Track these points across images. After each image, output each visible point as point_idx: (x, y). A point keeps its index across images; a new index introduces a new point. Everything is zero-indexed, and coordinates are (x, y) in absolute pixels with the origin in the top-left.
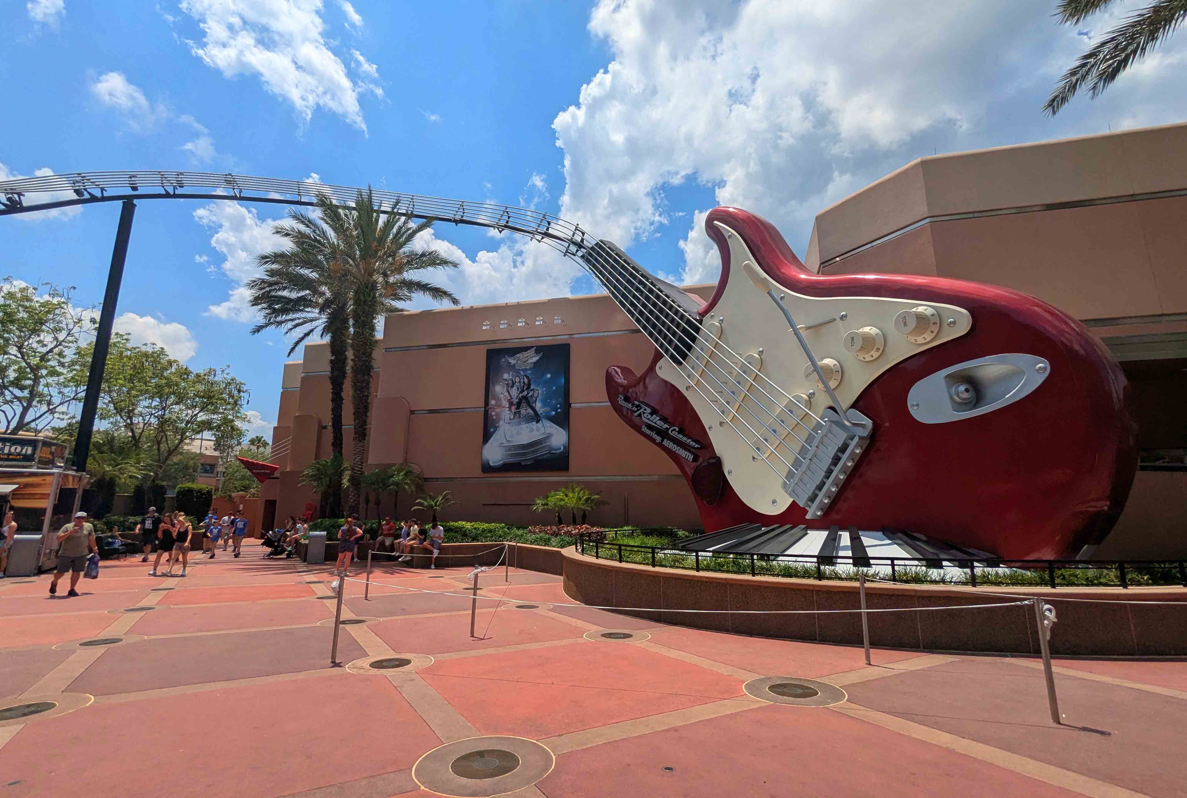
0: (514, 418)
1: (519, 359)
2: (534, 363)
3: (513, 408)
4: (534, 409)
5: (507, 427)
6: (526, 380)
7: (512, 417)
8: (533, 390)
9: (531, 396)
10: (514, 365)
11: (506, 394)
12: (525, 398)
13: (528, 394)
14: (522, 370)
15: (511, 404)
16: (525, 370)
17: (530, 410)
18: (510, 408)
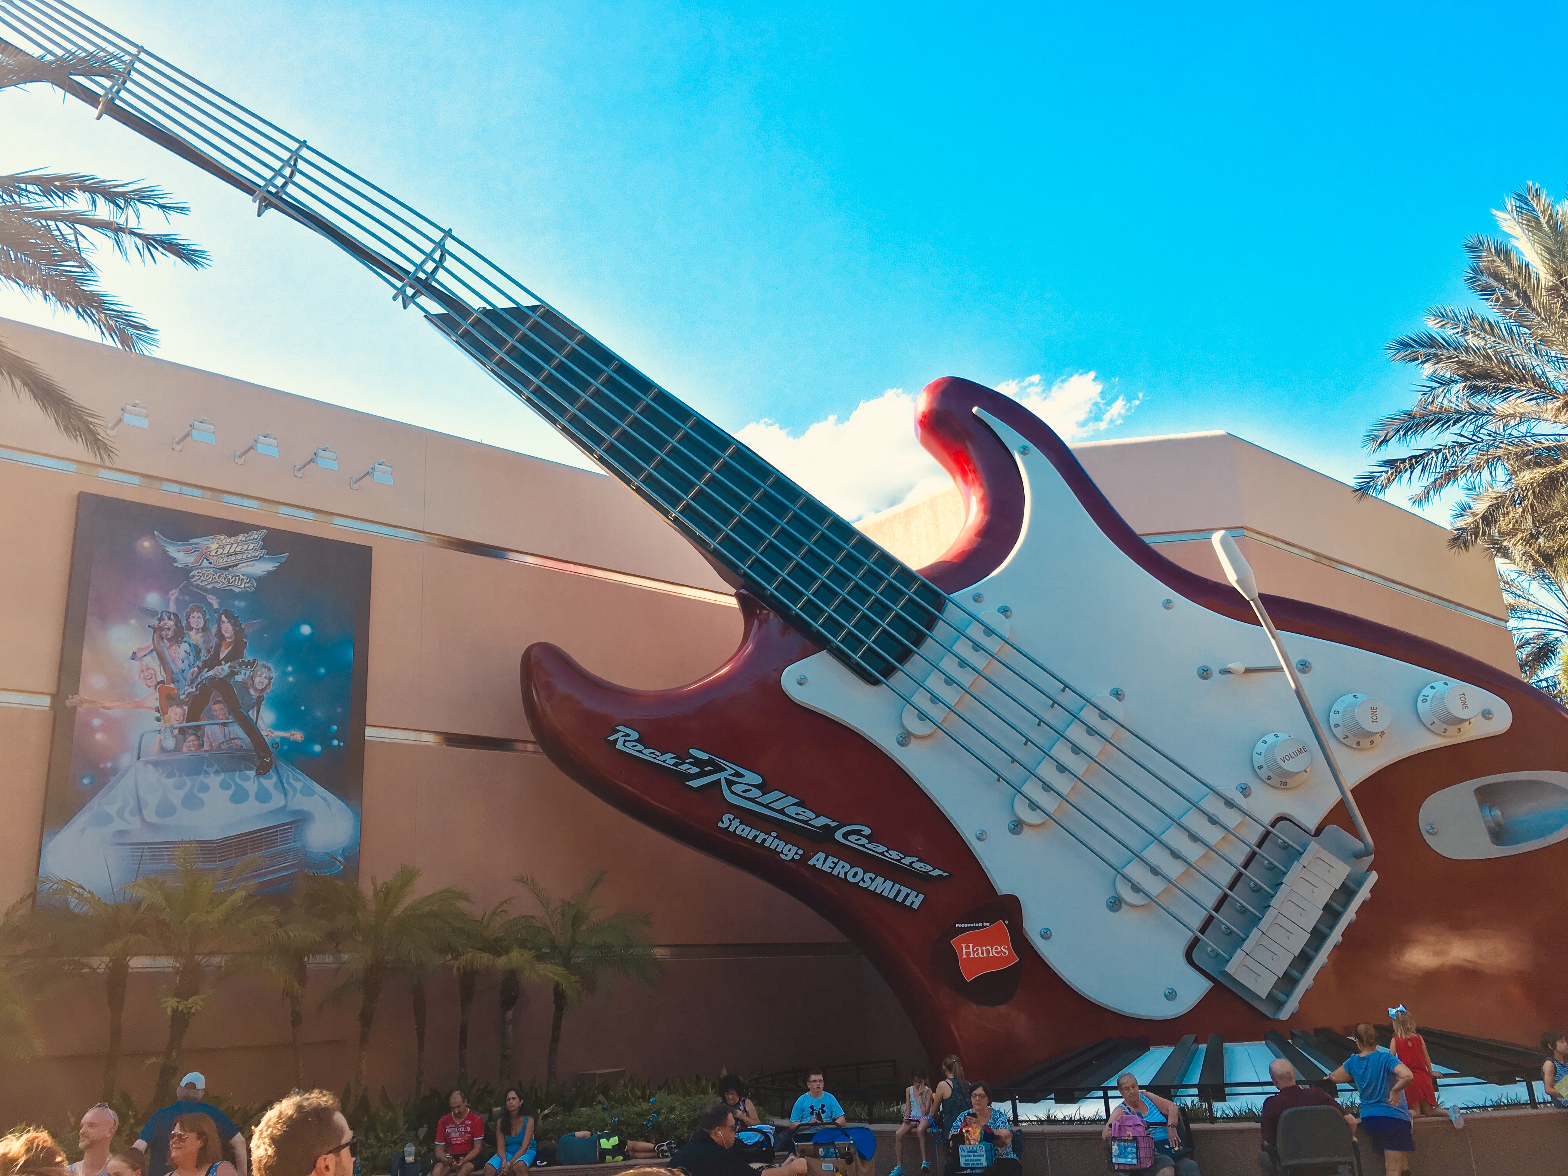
0: (178, 749)
1: (205, 555)
2: (260, 580)
3: (176, 714)
4: (251, 728)
5: (152, 775)
6: (228, 629)
7: (170, 744)
8: (251, 664)
9: (244, 686)
10: (186, 571)
11: (152, 662)
12: (223, 685)
13: (233, 673)
14: (215, 591)
15: (168, 699)
16: (225, 595)
17: (237, 731)
18: (162, 710)
